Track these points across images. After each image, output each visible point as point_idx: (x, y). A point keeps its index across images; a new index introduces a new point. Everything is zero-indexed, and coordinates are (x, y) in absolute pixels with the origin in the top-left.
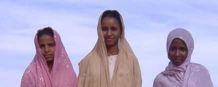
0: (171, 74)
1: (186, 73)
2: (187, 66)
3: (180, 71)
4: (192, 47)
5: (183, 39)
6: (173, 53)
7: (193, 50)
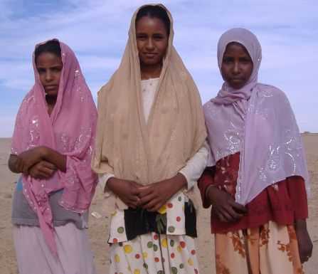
0: (227, 102)
1: (251, 100)
2: (251, 90)
3: (240, 99)
4: (259, 56)
5: (244, 44)
6: (228, 68)
7: (260, 61)
